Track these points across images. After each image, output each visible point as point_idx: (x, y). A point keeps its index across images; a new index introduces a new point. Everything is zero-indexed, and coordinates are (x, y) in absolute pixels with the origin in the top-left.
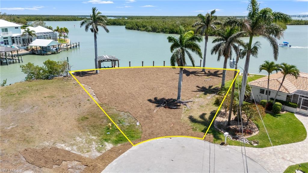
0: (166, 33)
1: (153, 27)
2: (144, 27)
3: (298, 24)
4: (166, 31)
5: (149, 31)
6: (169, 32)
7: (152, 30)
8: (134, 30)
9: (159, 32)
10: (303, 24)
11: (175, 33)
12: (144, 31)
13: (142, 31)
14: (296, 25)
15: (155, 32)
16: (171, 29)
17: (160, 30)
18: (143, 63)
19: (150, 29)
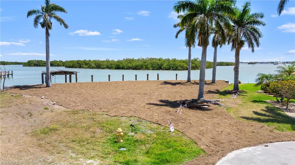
0: (112, 69)
1: (96, 64)
2: (87, 65)
3: (221, 65)
4: (111, 67)
5: (93, 68)
6: (114, 68)
7: (96, 67)
8: (76, 68)
9: (103, 68)
10: (225, 65)
11: (122, 69)
12: (86, 68)
13: (85, 68)
14: (220, 66)
15: (99, 69)
16: (116, 64)
17: (105, 67)
18: (110, 77)
19: (94, 66)
